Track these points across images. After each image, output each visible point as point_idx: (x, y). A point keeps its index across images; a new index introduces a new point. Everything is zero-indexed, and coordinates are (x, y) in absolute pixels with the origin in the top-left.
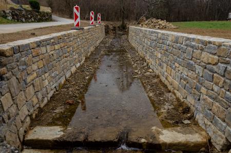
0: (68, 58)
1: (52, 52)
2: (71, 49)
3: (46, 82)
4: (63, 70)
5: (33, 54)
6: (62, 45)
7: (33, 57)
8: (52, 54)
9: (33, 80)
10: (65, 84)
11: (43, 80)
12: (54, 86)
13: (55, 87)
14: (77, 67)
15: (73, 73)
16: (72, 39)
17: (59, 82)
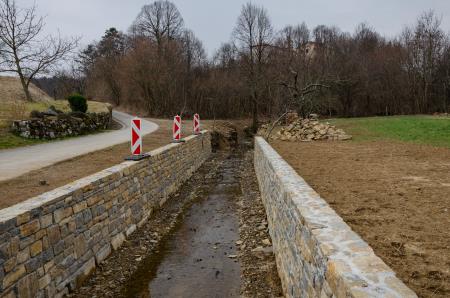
0: (107, 222)
1: (66, 220)
2: (115, 202)
3: (47, 279)
4: (91, 248)
5: (22, 233)
6: (92, 200)
7: (21, 239)
8: (67, 224)
9: (16, 281)
10: (91, 276)
11: (39, 277)
12: (64, 284)
13: (68, 285)
14: (128, 233)
15: (115, 248)
16: (117, 184)
17: (78, 272)
